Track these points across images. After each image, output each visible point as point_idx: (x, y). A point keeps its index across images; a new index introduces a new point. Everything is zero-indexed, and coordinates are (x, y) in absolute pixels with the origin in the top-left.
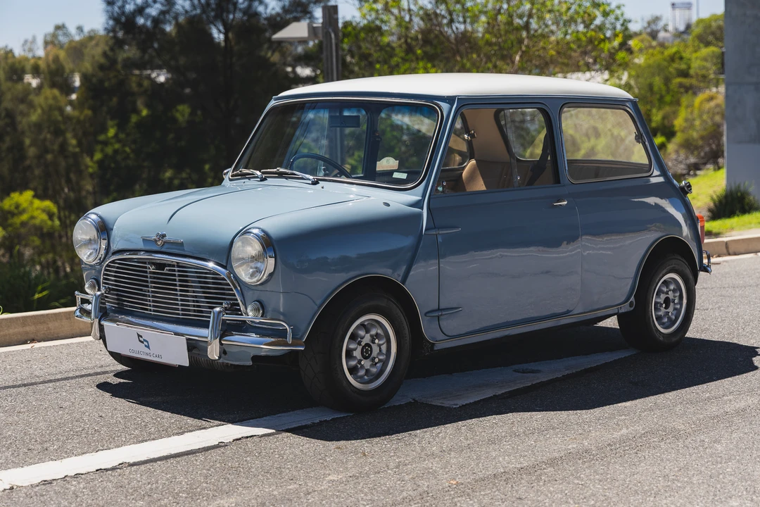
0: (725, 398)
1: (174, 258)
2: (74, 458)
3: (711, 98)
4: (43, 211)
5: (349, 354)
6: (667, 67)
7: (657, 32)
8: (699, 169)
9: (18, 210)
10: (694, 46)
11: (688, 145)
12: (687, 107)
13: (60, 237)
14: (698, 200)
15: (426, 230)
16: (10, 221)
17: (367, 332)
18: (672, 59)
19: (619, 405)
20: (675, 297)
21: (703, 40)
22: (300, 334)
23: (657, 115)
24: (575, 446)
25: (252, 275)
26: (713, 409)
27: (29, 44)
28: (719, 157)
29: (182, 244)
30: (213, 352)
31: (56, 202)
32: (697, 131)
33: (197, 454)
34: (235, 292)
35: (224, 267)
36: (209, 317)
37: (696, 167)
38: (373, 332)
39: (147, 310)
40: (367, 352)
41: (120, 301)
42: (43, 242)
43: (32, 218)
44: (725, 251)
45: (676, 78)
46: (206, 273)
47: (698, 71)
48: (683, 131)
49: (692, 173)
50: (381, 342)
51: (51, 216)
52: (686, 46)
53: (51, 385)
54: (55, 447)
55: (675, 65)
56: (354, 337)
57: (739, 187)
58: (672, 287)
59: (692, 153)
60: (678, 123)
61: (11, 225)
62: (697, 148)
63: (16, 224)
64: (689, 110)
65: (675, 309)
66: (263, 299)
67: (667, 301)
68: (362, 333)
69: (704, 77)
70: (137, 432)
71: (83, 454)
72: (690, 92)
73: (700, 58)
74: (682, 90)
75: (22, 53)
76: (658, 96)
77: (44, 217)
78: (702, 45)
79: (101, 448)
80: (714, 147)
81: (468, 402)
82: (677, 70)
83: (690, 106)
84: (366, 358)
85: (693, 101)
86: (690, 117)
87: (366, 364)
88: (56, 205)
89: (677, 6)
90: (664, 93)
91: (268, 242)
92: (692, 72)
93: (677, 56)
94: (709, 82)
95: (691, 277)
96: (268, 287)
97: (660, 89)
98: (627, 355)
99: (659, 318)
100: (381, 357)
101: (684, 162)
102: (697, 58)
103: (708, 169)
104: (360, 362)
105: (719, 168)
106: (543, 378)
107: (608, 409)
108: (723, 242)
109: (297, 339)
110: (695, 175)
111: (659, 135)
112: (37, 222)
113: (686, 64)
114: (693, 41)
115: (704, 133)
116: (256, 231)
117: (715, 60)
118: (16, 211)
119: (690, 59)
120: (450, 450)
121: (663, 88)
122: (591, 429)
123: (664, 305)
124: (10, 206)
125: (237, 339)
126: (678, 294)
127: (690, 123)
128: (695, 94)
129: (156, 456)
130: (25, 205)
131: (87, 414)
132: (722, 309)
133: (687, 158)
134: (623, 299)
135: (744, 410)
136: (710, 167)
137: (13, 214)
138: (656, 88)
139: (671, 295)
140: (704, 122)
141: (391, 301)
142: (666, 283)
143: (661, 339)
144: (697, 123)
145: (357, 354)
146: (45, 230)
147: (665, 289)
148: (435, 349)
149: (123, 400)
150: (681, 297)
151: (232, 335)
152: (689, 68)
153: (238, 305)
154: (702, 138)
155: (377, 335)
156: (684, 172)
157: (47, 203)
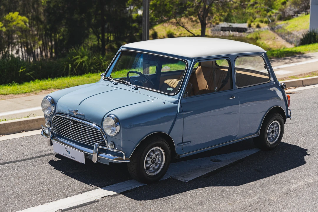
0: (291, 181)
1: (81, 120)
2: (41, 206)
4: (23, 21)
5: (147, 162)
8: (299, 14)
9: (12, 20)
11: (295, 3)
13: (29, 31)
14: (298, 28)
15: (179, 113)
16: (8, 25)
17: (154, 153)
19: (250, 183)
20: (276, 129)
22: (128, 155)
24: (230, 208)
25: (111, 133)
26: (285, 188)
28: (308, 9)
29: (84, 116)
30: (95, 160)
31: (28, 17)
33: (87, 206)
34: (104, 137)
35: (100, 127)
36: (94, 145)
37: (298, 12)
38: (156, 153)
39: (69, 137)
40: (153, 161)
41: (59, 132)
42: (22, 34)
43: (18, 23)
44: (302, 84)
46: (93, 128)
49: (296, 15)
50: (159, 157)
51: (25, 22)
53: (31, 161)
54: (34, 199)
56: (149, 156)
57: (314, 30)
58: (275, 126)
59: (297, 6)
61: (9, 26)
62: (299, 5)
63: (11, 26)
65: (276, 134)
66: (115, 142)
67: (273, 132)
68: (152, 154)
70: (64, 191)
71: (44, 203)
77: (23, 23)
79: (51, 200)
80: (306, 4)
81: (191, 179)
84: (153, 163)
87: (154, 165)
88: (28, 19)
91: (117, 121)
95: (283, 121)
96: (117, 137)
98: (256, 152)
99: (269, 138)
100: (159, 163)
101: (293, 10)
103: (303, 14)
104: (151, 165)
105: (308, 14)
106: (222, 165)
107: (245, 186)
108: (301, 80)
109: (127, 157)
110: (297, 16)
112: (20, 25)
116: (112, 116)
118: (11, 20)
120: (183, 208)
122: (238, 198)
123: (271, 133)
124: (9, 18)
125: (104, 156)
126: (277, 128)
129: (72, 206)
130: (15, 18)
131: (45, 179)
132: (296, 123)
133: (295, 8)
134: (255, 132)
135: (297, 189)
136: (304, 13)
137: (10, 22)
139: (274, 129)
141: (164, 141)
142: (273, 125)
143: (270, 146)
145: (150, 162)
146: (23, 29)
147: (272, 127)
148: (180, 157)
149: (59, 171)
150: (278, 129)
151: (102, 154)
153: (105, 142)
155: (158, 154)
156: (293, 14)
157: (24, 18)
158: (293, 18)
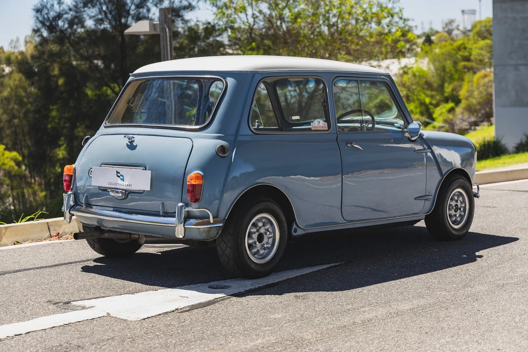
3: (485, 76)
4: (12, 159)
6: (456, 55)
7: (452, 30)
8: (478, 125)
10: (474, 39)
11: (470, 109)
12: (469, 82)
18: (459, 48)
21: (481, 35)
23: (448, 88)
27: (14, 43)
28: (491, 117)
31: (21, 153)
32: (476, 99)
37: (476, 124)
42: (12, 181)
43: (3, 164)
45: (461, 62)
47: (477, 57)
48: (466, 99)
49: (473, 128)
51: (18, 164)
52: (469, 40)
55: (461, 53)
59: (473, 114)
60: (463, 93)
62: (476, 111)
64: (470, 84)
69: (481, 61)
72: (471, 72)
73: (478, 48)
74: (466, 70)
75: (10, 49)
76: (449, 75)
78: (480, 39)
80: (487, 109)
82: (462, 56)
83: (470, 81)
85: (473, 78)
86: (471, 89)
88: (21, 155)
89: (465, 12)
90: (453, 72)
92: (472, 58)
93: (462, 46)
94: (484, 65)
97: (450, 70)
101: (467, 120)
102: (476, 48)
103: (484, 125)
105: (491, 124)
110: (475, 130)
111: (450, 102)
112: (7, 167)
113: (468, 52)
114: (474, 36)
115: (481, 100)
117: (488, 50)
119: (471, 49)
121: (453, 69)
127: (471, 93)
128: (475, 73)
133: (469, 118)
136: (486, 123)
138: (447, 70)
140: (481, 92)
144: (476, 93)
146: (13, 173)
152: (470, 55)
154: (479, 103)
156: (468, 127)
157: (14, 154)
158: (468, 132)
